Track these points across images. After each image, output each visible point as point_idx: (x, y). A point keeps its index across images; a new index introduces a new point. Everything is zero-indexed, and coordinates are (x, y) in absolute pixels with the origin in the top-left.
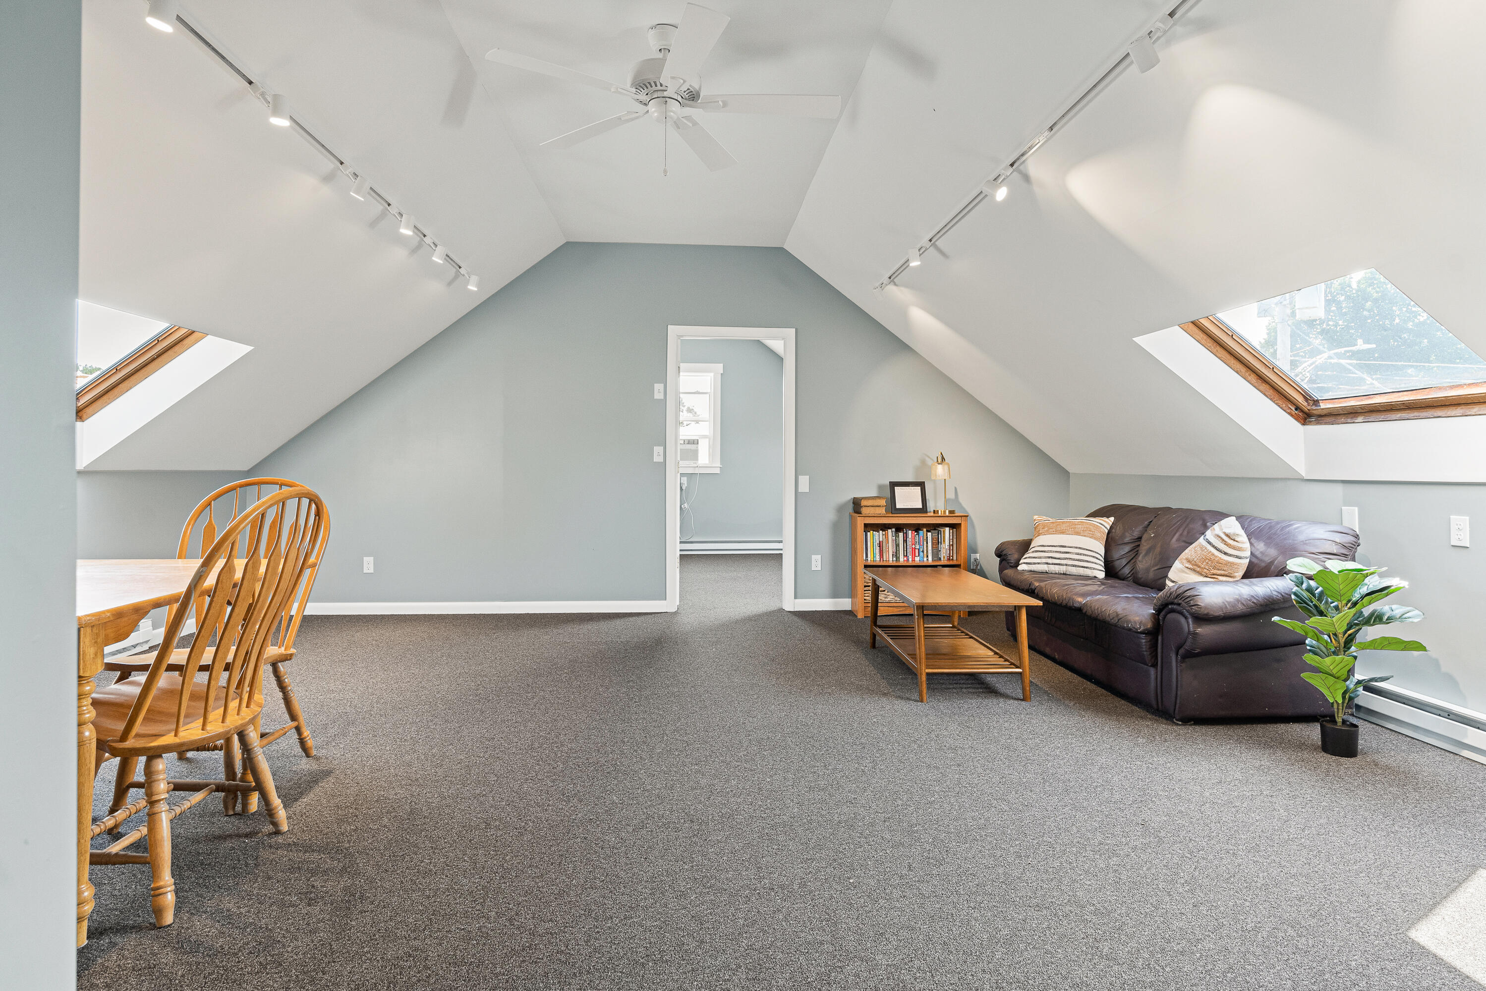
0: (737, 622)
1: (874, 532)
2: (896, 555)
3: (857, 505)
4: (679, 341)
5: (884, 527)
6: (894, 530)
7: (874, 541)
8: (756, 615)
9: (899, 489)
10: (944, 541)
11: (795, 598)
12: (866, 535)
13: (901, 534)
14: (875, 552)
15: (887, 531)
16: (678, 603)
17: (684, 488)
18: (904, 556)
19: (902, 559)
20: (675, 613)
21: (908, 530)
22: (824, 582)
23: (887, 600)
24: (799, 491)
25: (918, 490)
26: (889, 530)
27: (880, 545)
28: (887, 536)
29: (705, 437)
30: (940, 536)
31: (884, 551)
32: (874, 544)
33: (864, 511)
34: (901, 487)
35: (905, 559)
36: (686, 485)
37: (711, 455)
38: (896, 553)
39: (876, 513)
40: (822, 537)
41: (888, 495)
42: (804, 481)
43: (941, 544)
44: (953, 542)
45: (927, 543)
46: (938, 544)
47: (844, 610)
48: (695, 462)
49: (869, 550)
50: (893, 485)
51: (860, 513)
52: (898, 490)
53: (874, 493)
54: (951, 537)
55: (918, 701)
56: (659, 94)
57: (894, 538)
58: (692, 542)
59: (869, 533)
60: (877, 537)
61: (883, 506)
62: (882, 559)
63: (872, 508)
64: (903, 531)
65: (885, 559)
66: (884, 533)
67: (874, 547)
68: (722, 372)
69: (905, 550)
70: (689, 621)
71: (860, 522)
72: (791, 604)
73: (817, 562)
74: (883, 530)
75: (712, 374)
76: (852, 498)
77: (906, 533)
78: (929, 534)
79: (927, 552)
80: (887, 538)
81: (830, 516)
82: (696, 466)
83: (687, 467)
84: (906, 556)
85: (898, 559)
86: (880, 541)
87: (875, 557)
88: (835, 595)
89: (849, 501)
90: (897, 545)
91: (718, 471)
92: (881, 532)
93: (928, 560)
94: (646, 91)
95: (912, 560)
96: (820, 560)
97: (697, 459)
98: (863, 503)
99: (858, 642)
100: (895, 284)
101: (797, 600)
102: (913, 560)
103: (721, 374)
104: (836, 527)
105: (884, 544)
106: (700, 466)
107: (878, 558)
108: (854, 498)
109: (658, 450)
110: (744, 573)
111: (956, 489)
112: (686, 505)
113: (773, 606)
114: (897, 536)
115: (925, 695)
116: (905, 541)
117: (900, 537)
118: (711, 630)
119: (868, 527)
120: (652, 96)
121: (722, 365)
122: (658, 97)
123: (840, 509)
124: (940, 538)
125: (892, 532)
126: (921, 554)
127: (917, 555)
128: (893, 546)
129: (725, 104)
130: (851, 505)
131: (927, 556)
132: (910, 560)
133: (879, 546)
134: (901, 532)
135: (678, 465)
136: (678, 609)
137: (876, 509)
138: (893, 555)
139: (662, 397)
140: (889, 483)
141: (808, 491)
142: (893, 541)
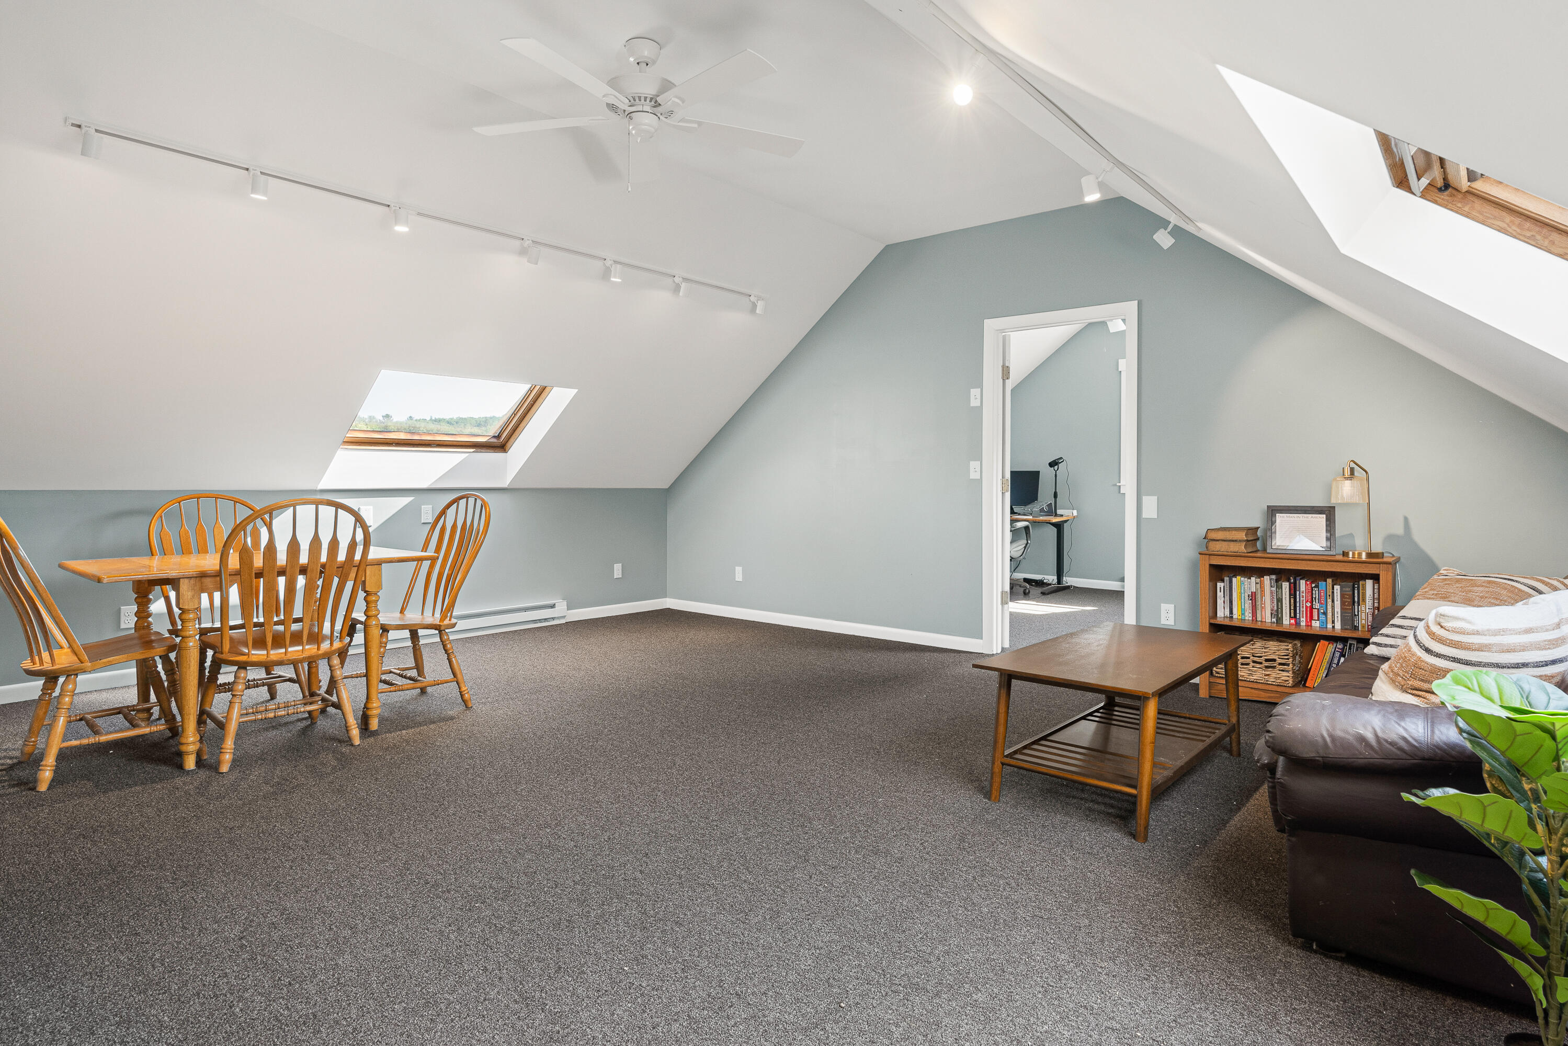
1: (1243, 579)
2: (1278, 616)
5: (1259, 573)
6: (1274, 577)
7: (1243, 591)
9: (1283, 517)
10: (1364, 600)
12: (1231, 583)
13: (1286, 585)
14: (1243, 607)
15: (1262, 579)
18: (1290, 617)
19: (1286, 621)
21: (1299, 579)
23: (1252, 678)
24: (1142, 516)
25: (1320, 520)
26: (1266, 578)
27: (1253, 597)
28: (1262, 586)
30: (1356, 591)
31: (1259, 607)
32: (1243, 595)
34: (1288, 515)
35: (1293, 621)
38: (1278, 612)
42: (1150, 503)
43: (1359, 605)
44: (1379, 603)
45: (1333, 601)
46: (1354, 605)
49: (1235, 603)
50: (1273, 511)
52: (1280, 518)
54: (1376, 596)
57: (1275, 589)
59: (1235, 580)
60: (1247, 586)
62: (1254, 619)
63: (1223, 543)
64: (1290, 579)
65: (1259, 620)
66: (1258, 580)
67: (1243, 600)
69: (1292, 608)
73: (1168, 615)
74: (1257, 577)
76: (1204, 530)
77: (1295, 583)
78: (1337, 588)
79: (1333, 615)
80: (1262, 588)
81: (1188, 551)
84: (1297, 619)
85: (1279, 620)
86: (1251, 592)
87: (1245, 615)
89: (1202, 532)
90: (1280, 600)
92: (1253, 578)
93: (1333, 627)
95: (1307, 626)
96: (1172, 611)
102: (1309, 625)
104: (1195, 567)
105: (1258, 596)
107: (1248, 616)
109: (973, 465)
111: (1406, 519)
114: (1279, 587)
116: (1293, 595)
117: (1284, 588)
119: (1223, 570)
123: (1201, 543)
124: (1356, 595)
125: (1271, 579)
126: (1322, 617)
127: (1315, 617)
128: (1272, 600)
131: (1333, 622)
132: (1303, 624)
133: (1251, 600)
134: (1286, 581)
137: (1232, 543)
138: (1272, 614)
139: (979, 404)
140: (1268, 507)
141: (1156, 517)
142: (1271, 592)
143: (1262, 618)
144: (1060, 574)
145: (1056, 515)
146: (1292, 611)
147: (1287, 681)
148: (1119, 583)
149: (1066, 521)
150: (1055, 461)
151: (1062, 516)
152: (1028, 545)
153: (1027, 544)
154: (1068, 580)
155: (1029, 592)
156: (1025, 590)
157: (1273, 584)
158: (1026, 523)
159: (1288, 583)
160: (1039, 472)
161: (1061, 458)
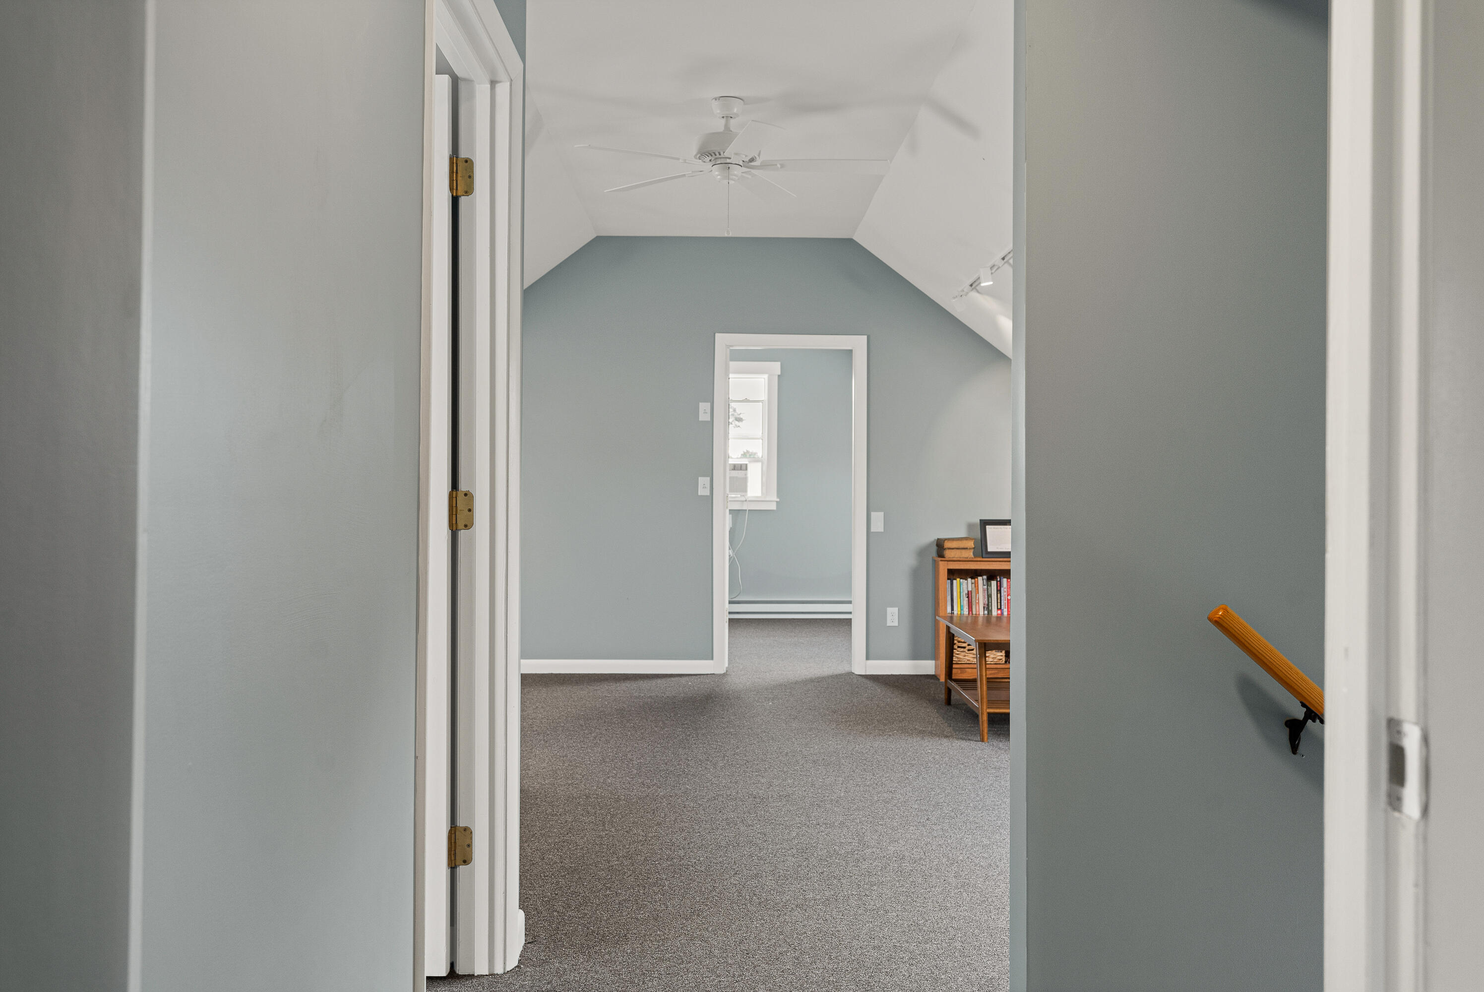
0: (796, 683)
1: (961, 580)
2: (988, 608)
3: (940, 546)
4: (728, 350)
5: (974, 574)
6: (985, 577)
7: (962, 591)
8: (819, 678)
9: (991, 528)
11: (867, 658)
12: (952, 584)
13: (993, 583)
14: (962, 604)
15: (976, 579)
16: (727, 665)
18: (998, 609)
19: (995, 612)
20: (724, 675)
21: (1002, 577)
22: (903, 640)
24: (872, 531)
26: (979, 578)
27: (969, 595)
28: (977, 585)
29: (757, 458)
31: (974, 603)
32: (962, 594)
33: (948, 554)
34: (994, 526)
35: (999, 612)
37: (765, 485)
38: (988, 605)
39: (963, 558)
40: (901, 587)
41: (978, 535)
42: (878, 519)
47: (926, 674)
48: (743, 494)
49: (955, 602)
50: (985, 523)
51: (943, 557)
52: (989, 529)
53: (963, 534)
55: (979, 741)
56: (723, 161)
57: (986, 587)
58: (740, 602)
59: (954, 581)
60: (965, 586)
61: (970, 549)
62: (971, 612)
63: (958, 551)
64: (997, 579)
65: (974, 613)
66: (973, 581)
67: (962, 598)
68: (780, 373)
69: (999, 601)
70: (740, 680)
71: (943, 567)
72: (862, 666)
73: (893, 616)
74: (972, 578)
75: (766, 376)
76: (935, 540)
77: (1000, 581)
80: (977, 587)
81: (909, 561)
82: (744, 499)
83: (735, 501)
84: (1001, 609)
85: (990, 612)
86: (968, 591)
87: (963, 610)
88: (915, 655)
89: (933, 542)
90: (989, 596)
91: (773, 507)
92: (969, 580)
94: (710, 158)
96: (897, 613)
97: (746, 491)
98: (947, 545)
99: (932, 700)
100: (978, 292)
101: (869, 662)
103: (779, 376)
104: (916, 574)
105: (974, 594)
106: (749, 499)
107: (966, 610)
108: (938, 539)
109: (703, 481)
110: (807, 639)
112: (730, 551)
113: (841, 669)
114: (989, 585)
115: (986, 734)
116: (999, 591)
117: (992, 586)
118: (767, 689)
119: (953, 574)
120: (716, 162)
121: (779, 363)
122: (721, 163)
123: (922, 553)
125: (983, 579)
128: (984, 596)
129: (782, 166)
130: (935, 548)
132: (1006, 613)
133: (968, 597)
134: (994, 580)
135: (727, 500)
136: (727, 671)
137: (963, 551)
138: (984, 607)
139: (709, 419)
140: (981, 520)
141: (883, 531)
142: (984, 590)
143: (976, 612)
146: (999, 604)
147: (1001, 659)
157: (985, 583)
159: (995, 582)
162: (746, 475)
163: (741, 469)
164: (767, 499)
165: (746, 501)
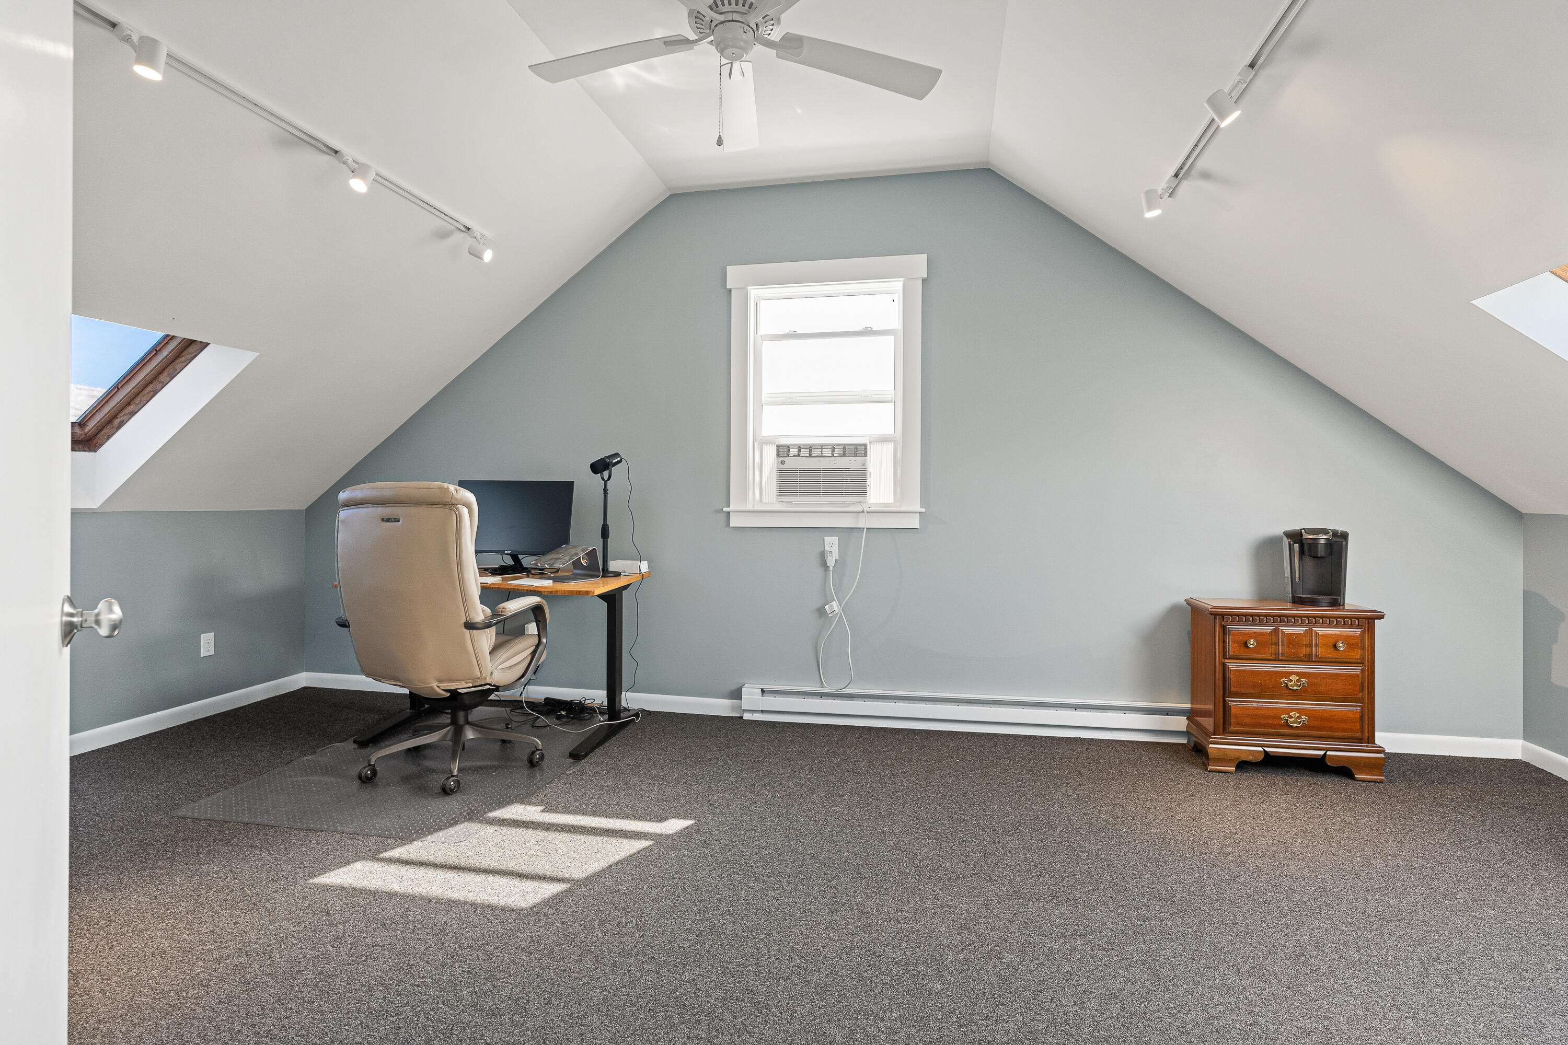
17: (831, 562)
29: (884, 440)
36: (836, 556)
37: (900, 483)
48: (859, 499)
58: (851, 697)
68: (925, 276)
75: (900, 284)
82: (860, 509)
83: (838, 510)
91: (915, 522)
97: (864, 495)
103: (924, 280)
106: (872, 509)
112: (835, 604)
121: (924, 257)
144: (614, 687)
145: (606, 573)
148: (727, 702)
149: (625, 587)
150: (603, 460)
151: (617, 574)
152: (541, 648)
153: (538, 646)
154: (631, 700)
155: (542, 757)
156: (533, 753)
158: (534, 600)
160: (572, 483)
161: (617, 455)
162: (863, 465)
163: (856, 455)
164: (903, 509)
165: (863, 512)
